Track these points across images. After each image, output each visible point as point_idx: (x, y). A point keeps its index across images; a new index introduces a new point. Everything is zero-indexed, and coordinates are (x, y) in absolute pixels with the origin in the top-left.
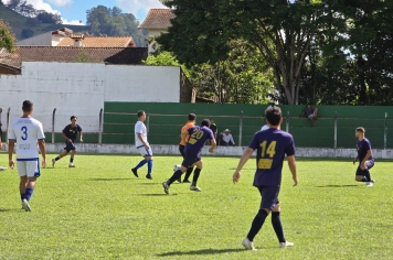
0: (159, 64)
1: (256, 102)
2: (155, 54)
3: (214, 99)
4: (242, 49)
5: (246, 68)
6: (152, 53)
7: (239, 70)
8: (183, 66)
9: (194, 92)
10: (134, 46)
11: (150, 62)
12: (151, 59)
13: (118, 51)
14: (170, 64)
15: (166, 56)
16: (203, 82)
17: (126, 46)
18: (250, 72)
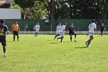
0: (14, 8)
1: (42, 19)
3: (30, 18)
4: (37, 4)
5: (39, 9)
6: (12, 5)
7: (37, 10)
8: (22, 9)
9: (25, 16)
10: (6, 3)
11: (12, 8)
12: (12, 7)
13: (2, 5)
14: (18, 8)
15: (16, 6)
16: (27, 13)
17: (4, 3)
18: (40, 10)
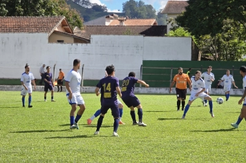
0: (176, 36)
1: (239, 60)
2: (174, 29)
3: (211, 57)
4: (229, 26)
5: (232, 38)
6: (171, 29)
7: (228, 40)
8: (193, 37)
9: (200, 53)
10: (157, 25)
11: (171, 34)
13: (147, 28)
14: (183, 36)
15: (181, 30)
16: (204, 47)
17: (152, 24)
18: (236, 41)
